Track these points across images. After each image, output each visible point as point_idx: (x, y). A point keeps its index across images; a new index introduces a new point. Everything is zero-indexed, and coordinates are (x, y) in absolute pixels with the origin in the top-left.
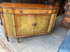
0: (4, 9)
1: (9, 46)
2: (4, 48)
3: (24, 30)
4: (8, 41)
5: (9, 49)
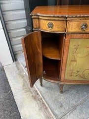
0: (44, 21)
1: (43, 97)
2: (35, 98)
3: (78, 72)
4: (42, 85)
5: (43, 103)
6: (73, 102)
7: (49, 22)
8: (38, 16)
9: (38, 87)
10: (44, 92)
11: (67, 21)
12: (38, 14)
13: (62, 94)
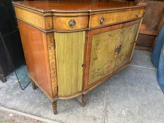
4: (56, 113)
6: (101, 107)
7: (70, 18)
8: (52, 12)
9: (52, 118)
10: (65, 118)
11: (89, 16)
12: (53, 10)
13: (86, 107)
